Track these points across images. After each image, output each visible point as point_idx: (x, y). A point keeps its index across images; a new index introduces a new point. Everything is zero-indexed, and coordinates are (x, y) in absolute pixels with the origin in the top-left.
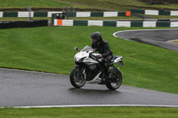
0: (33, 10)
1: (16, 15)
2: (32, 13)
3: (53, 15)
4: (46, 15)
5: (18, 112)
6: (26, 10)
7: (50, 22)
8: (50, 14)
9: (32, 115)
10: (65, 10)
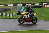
0: (39, 3)
1: (34, 5)
2: (39, 4)
3: (45, 4)
4: (43, 4)
5: (36, 31)
6: (37, 3)
7: (44, 6)
8: (44, 4)
9: (40, 32)
10: (48, 3)
